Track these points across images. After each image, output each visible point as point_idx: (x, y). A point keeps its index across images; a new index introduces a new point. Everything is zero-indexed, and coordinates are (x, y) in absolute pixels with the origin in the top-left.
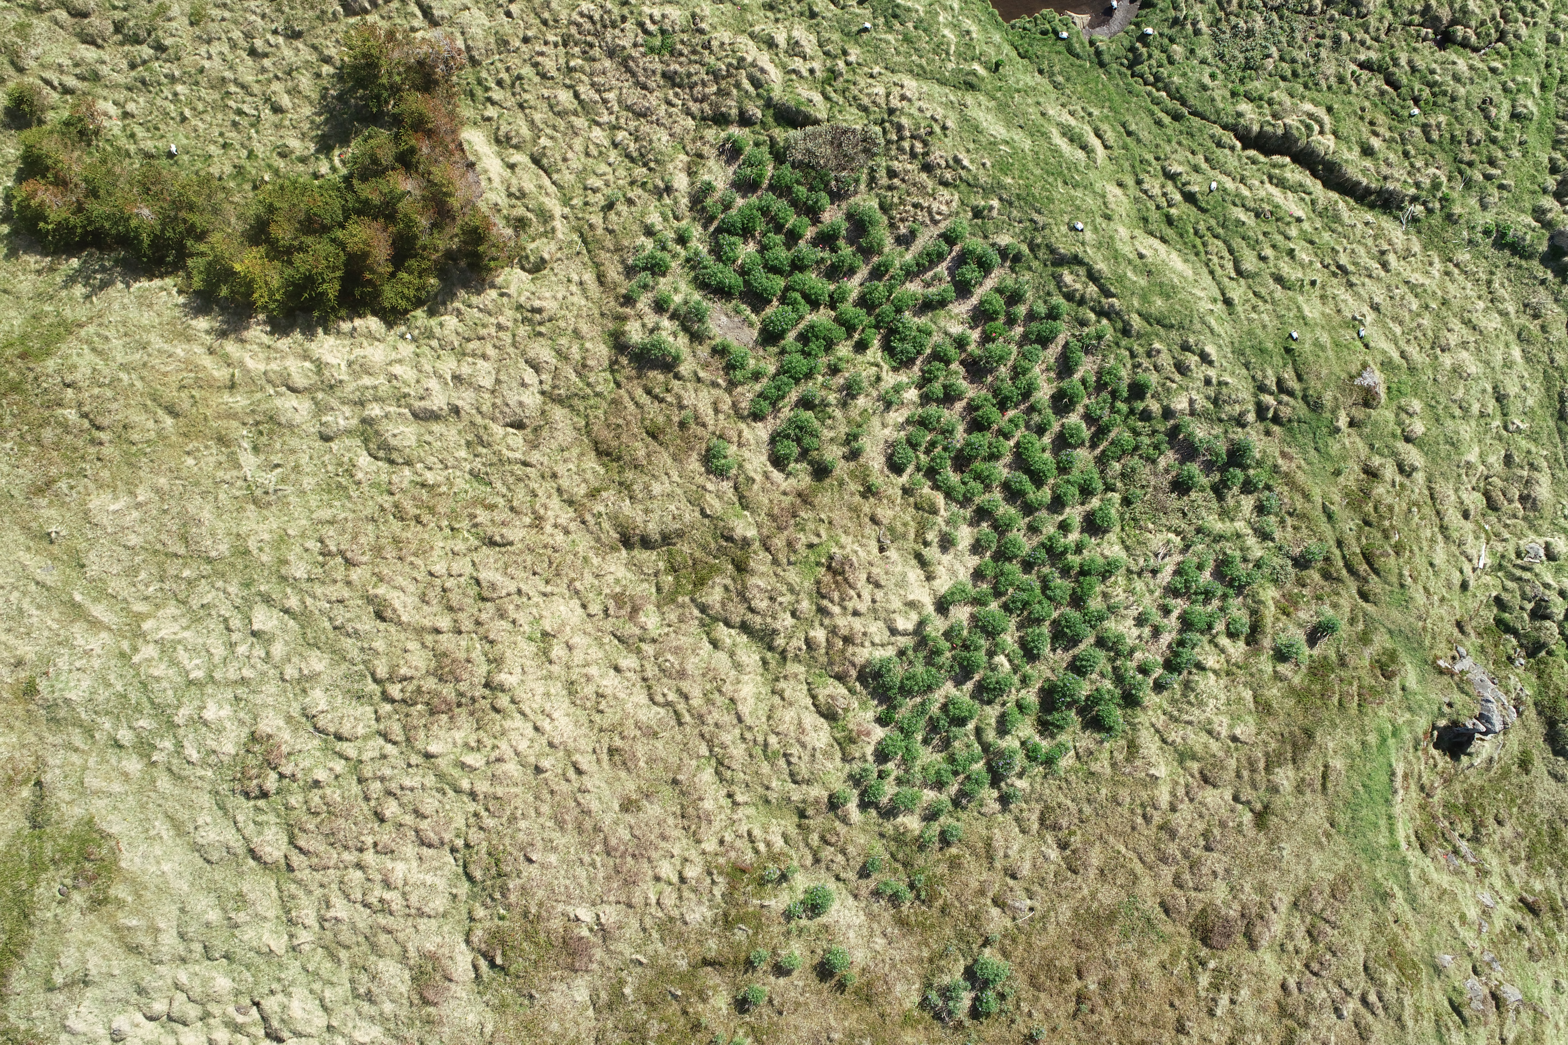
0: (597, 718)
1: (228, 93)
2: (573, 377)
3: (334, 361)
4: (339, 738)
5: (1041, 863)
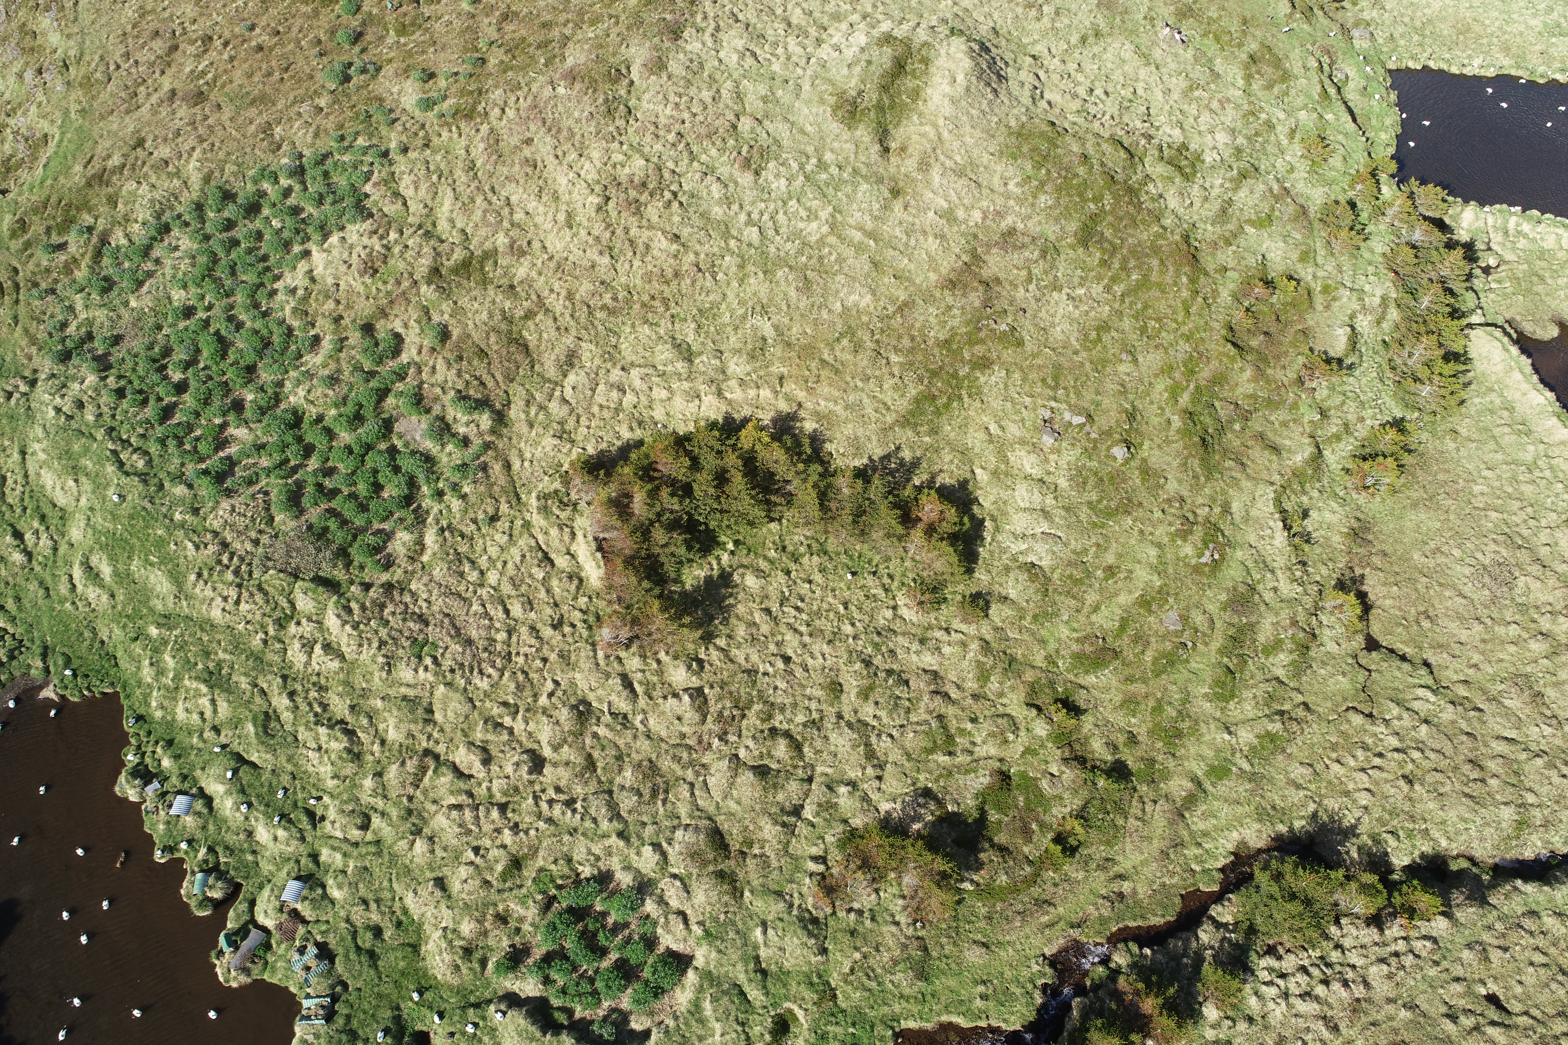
0: (541, 183)
1: (808, 625)
2: (538, 396)
3: (710, 397)
4: (704, 173)
5: (287, 127)
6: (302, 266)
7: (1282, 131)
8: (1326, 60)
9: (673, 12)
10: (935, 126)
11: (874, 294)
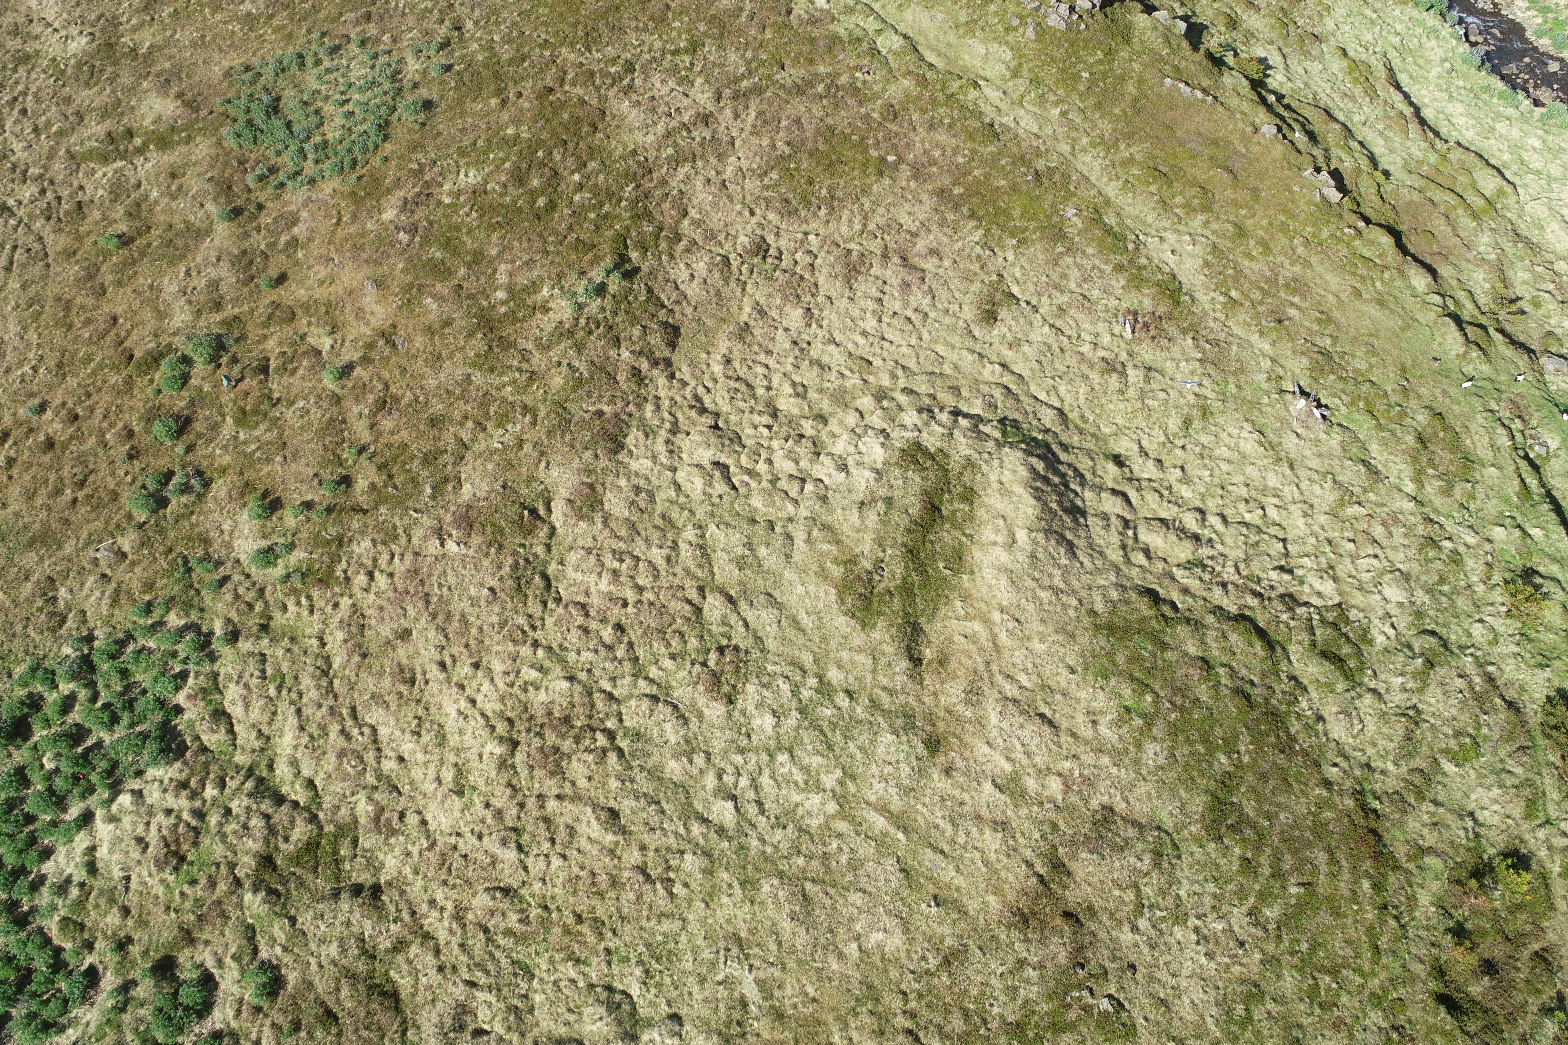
0: (420, 711)
4: (655, 699)
5: (76, 587)
6: (81, 841)
7: (1474, 566)
8: (1517, 425)
9: (612, 401)
10: (987, 622)
11: (906, 931)
